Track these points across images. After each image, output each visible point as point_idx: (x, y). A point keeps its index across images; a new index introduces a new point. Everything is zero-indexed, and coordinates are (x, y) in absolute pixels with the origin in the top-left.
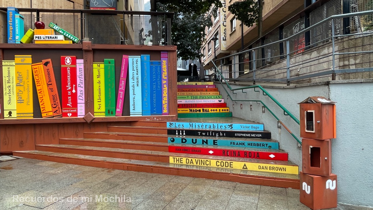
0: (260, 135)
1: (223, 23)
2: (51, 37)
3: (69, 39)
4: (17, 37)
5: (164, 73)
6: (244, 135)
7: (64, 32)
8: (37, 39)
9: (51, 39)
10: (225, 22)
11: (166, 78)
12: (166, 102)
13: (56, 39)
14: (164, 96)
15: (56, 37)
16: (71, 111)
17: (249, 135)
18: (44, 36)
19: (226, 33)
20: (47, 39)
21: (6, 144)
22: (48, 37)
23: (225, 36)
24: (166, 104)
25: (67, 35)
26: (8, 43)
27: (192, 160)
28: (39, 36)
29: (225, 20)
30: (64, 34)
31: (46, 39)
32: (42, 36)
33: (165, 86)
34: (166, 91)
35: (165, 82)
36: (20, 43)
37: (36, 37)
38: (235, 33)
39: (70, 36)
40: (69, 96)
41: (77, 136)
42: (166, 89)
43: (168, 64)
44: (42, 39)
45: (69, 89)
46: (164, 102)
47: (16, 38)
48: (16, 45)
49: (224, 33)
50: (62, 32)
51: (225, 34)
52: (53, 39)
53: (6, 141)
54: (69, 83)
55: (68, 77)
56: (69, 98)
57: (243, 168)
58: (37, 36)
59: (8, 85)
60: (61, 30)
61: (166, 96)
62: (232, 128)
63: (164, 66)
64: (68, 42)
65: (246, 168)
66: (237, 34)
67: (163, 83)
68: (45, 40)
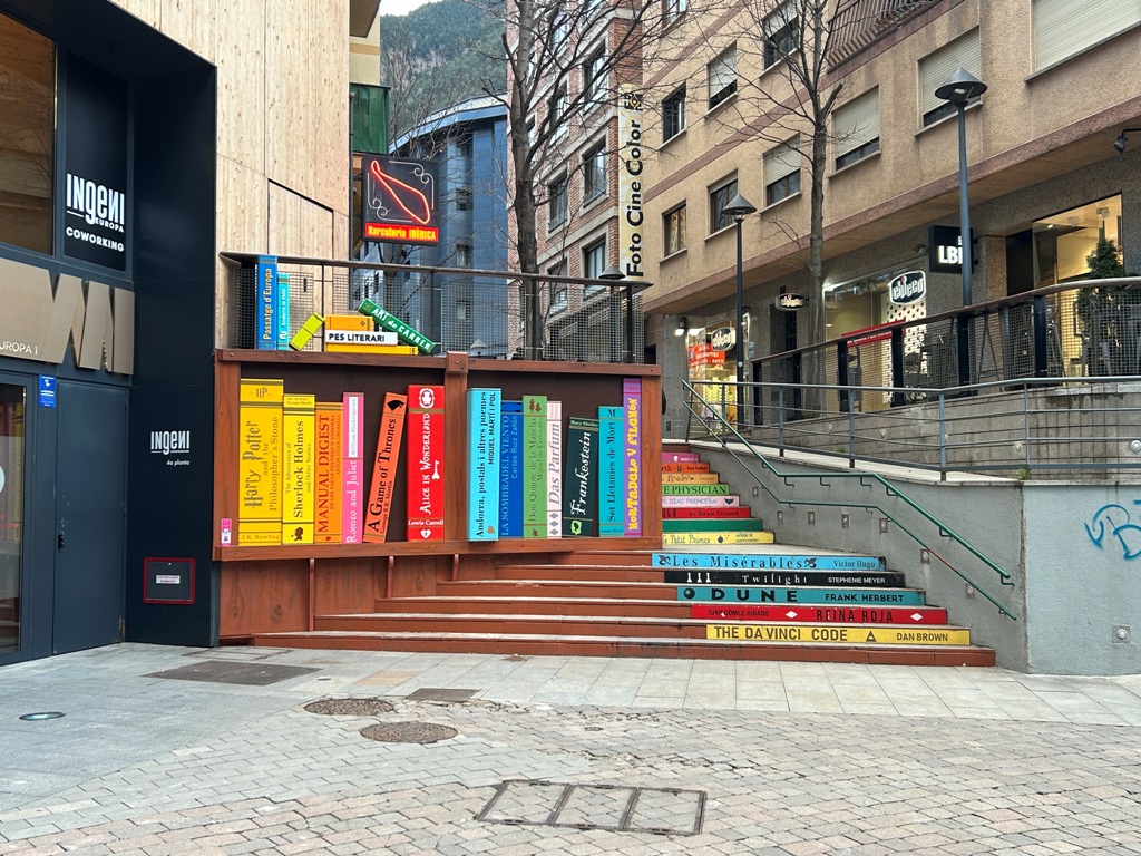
0: (883, 580)
1: (629, 213)
2: (368, 337)
3: (412, 344)
4: (283, 335)
5: (631, 430)
6: (848, 580)
7: (399, 325)
8: (333, 340)
9: (367, 342)
10: (634, 208)
11: (635, 443)
12: (636, 503)
13: (379, 343)
14: (630, 487)
15: (379, 338)
16: (431, 523)
17: (858, 580)
18: (351, 333)
19: (639, 249)
20: (359, 341)
21: (236, 614)
22: (362, 336)
23: (634, 262)
24: (636, 509)
25: (406, 333)
26: (260, 349)
27: (758, 630)
28: (340, 332)
29: (634, 202)
30: (400, 330)
31: (355, 342)
32: (346, 333)
33: (633, 462)
34: (636, 475)
35: (634, 452)
36: (288, 348)
37: (331, 336)
38: (685, 260)
39: (413, 335)
40: (426, 486)
41: (420, 591)
42: (636, 469)
43: (640, 409)
44: (346, 341)
45: (426, 468)
46: (630, 503)
47: (281, 336)
48: (282, 356)
49: (632, 249)
50: (395, 326)
51: (636, 252)
52: (373, 342)
53: (236, 607)
54: (426, 454)
55: (425, 437)
56: (425, 491)
57: (868, 640)
58: (334, 332)
59: (295, 467)
60: (391, 319)
61: (636, 487)
62: (815, 566)
63: (633, 414)
64: (406, 350)
65: (874, 640)
66: (693, 268)
67: (629, 454)
68: (353, 344)
